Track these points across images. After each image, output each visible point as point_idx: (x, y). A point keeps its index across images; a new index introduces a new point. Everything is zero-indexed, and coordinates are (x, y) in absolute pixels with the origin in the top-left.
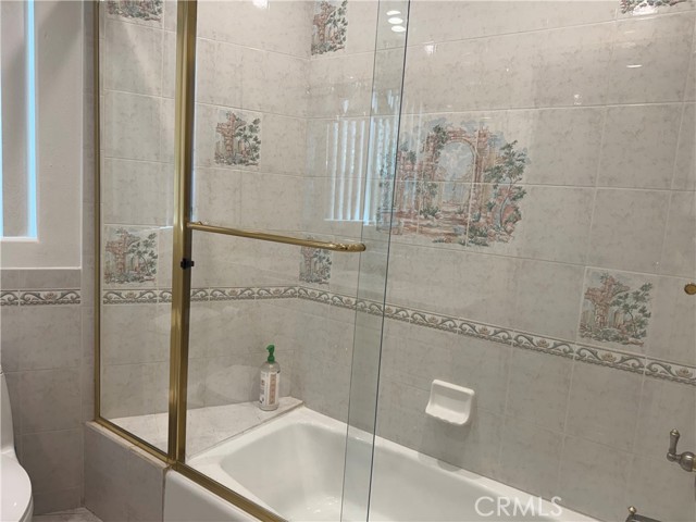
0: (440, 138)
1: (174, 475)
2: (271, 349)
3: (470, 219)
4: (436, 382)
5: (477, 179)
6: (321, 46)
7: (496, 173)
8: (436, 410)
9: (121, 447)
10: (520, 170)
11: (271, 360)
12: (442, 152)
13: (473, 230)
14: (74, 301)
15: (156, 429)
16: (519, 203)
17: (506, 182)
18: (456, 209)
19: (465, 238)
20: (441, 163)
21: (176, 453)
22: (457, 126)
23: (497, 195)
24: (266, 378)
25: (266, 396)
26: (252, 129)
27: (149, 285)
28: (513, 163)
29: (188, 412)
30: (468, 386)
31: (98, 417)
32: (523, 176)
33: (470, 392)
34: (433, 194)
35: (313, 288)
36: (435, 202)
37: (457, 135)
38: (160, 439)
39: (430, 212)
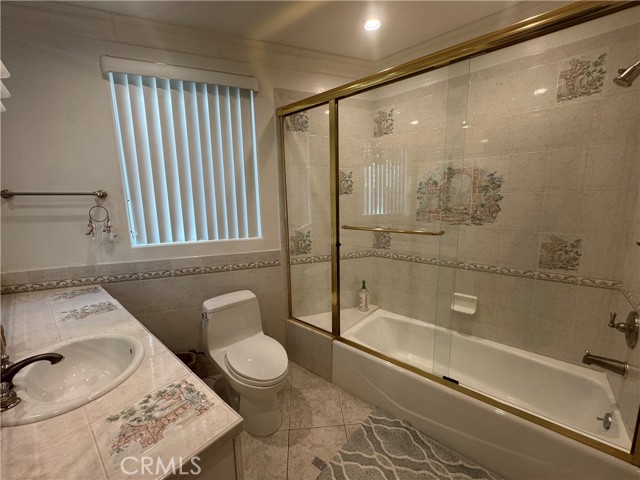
0: (451, 173)
1: (336, 342)
2: (364, 283)
3: (471, 212)
4: (456, 294)
5: (474, 192)
6: (379, 133)
7: (486, 188)
8: (457, 308)
9: (308, 331)
10: (499, 186)
11: (364, 287)
12: (453, 180)
13: (474, 218)
14: (278, 265)
15: (324, 321)
16: (499, 203)
17: (491, 193)
18: (463, 208)
19: (469, 222)
20: (453, 186)
21: (336, 332)
22: (460, 166)
23: (486, 199)
24: (363, 296)
25: (363, 304)
26: (349, 177)
27: (309, 255)
28: (494, 183)
29: (341, 312)
30: (474, 295)
31: (291, 317)
32: (502, 189)
33: (475, 298)
34: (449, 201)
35: (381, 251)
36: (450, 205)
37: (460, 171)
38: (328, 325)
39: (448, 210)
